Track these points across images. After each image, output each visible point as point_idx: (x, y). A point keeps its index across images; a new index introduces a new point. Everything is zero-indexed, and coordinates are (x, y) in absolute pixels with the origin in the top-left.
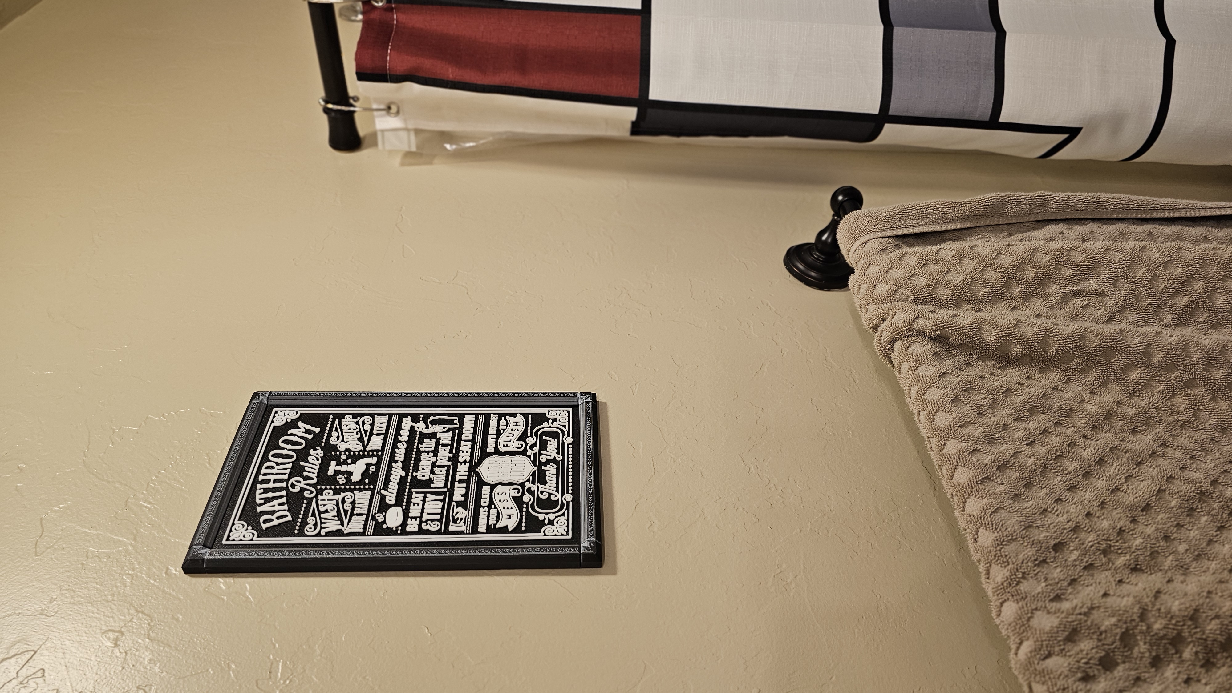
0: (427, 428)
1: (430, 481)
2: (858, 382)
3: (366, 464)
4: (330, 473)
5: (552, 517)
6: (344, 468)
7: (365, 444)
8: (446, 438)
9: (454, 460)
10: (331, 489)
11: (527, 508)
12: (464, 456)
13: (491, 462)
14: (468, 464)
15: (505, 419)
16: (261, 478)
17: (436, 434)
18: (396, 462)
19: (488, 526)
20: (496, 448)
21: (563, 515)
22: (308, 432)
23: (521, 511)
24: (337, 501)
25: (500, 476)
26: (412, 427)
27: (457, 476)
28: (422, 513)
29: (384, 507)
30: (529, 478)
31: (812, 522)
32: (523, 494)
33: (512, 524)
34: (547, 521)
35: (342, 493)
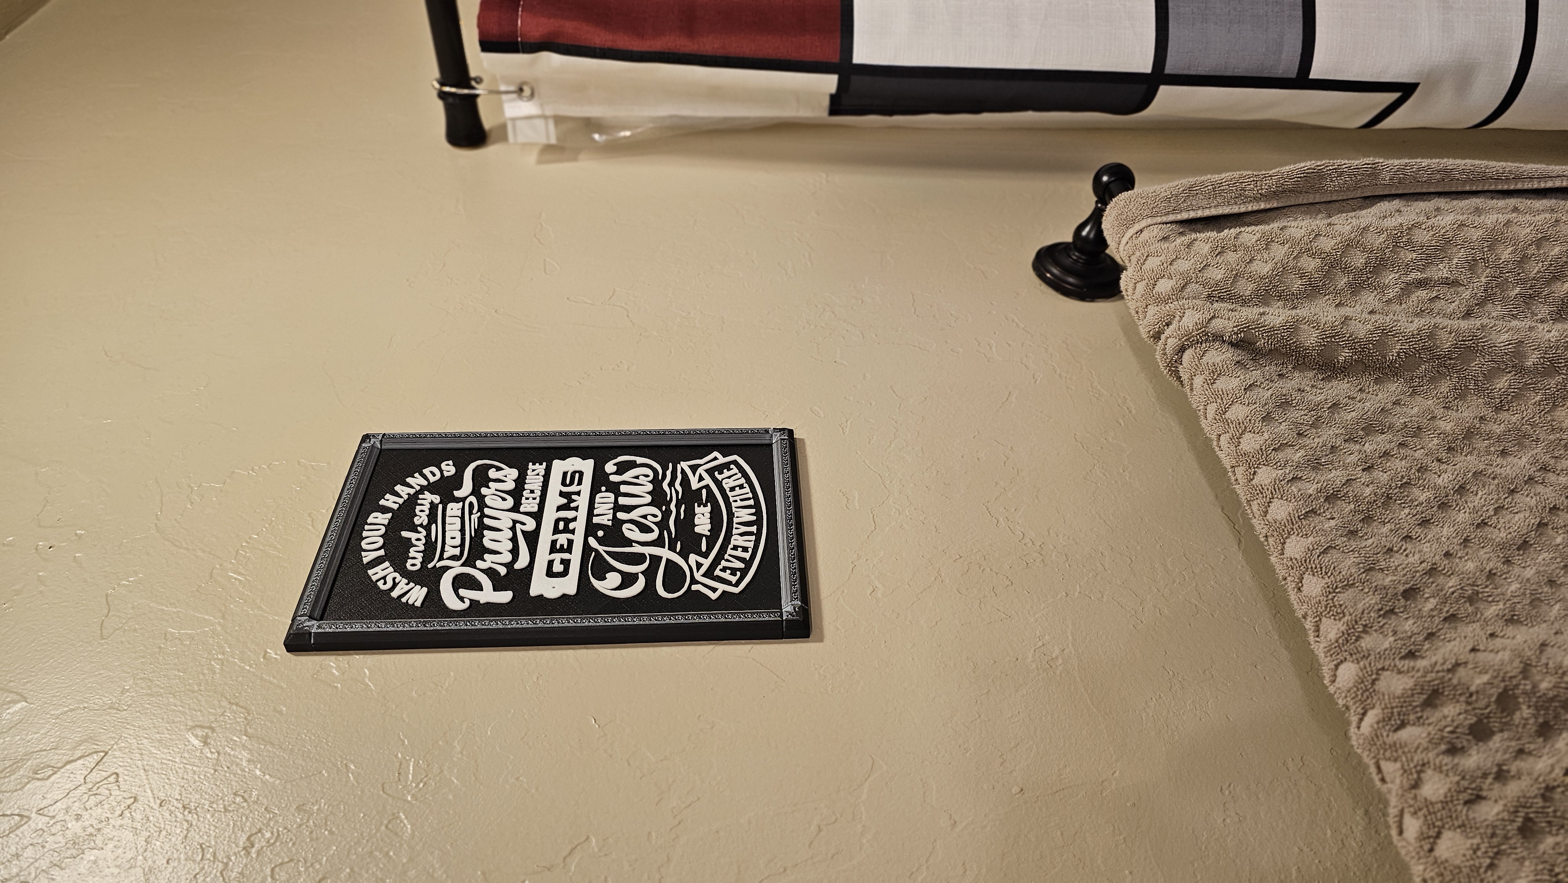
2: (1134, 412)
31: (1082, 583)
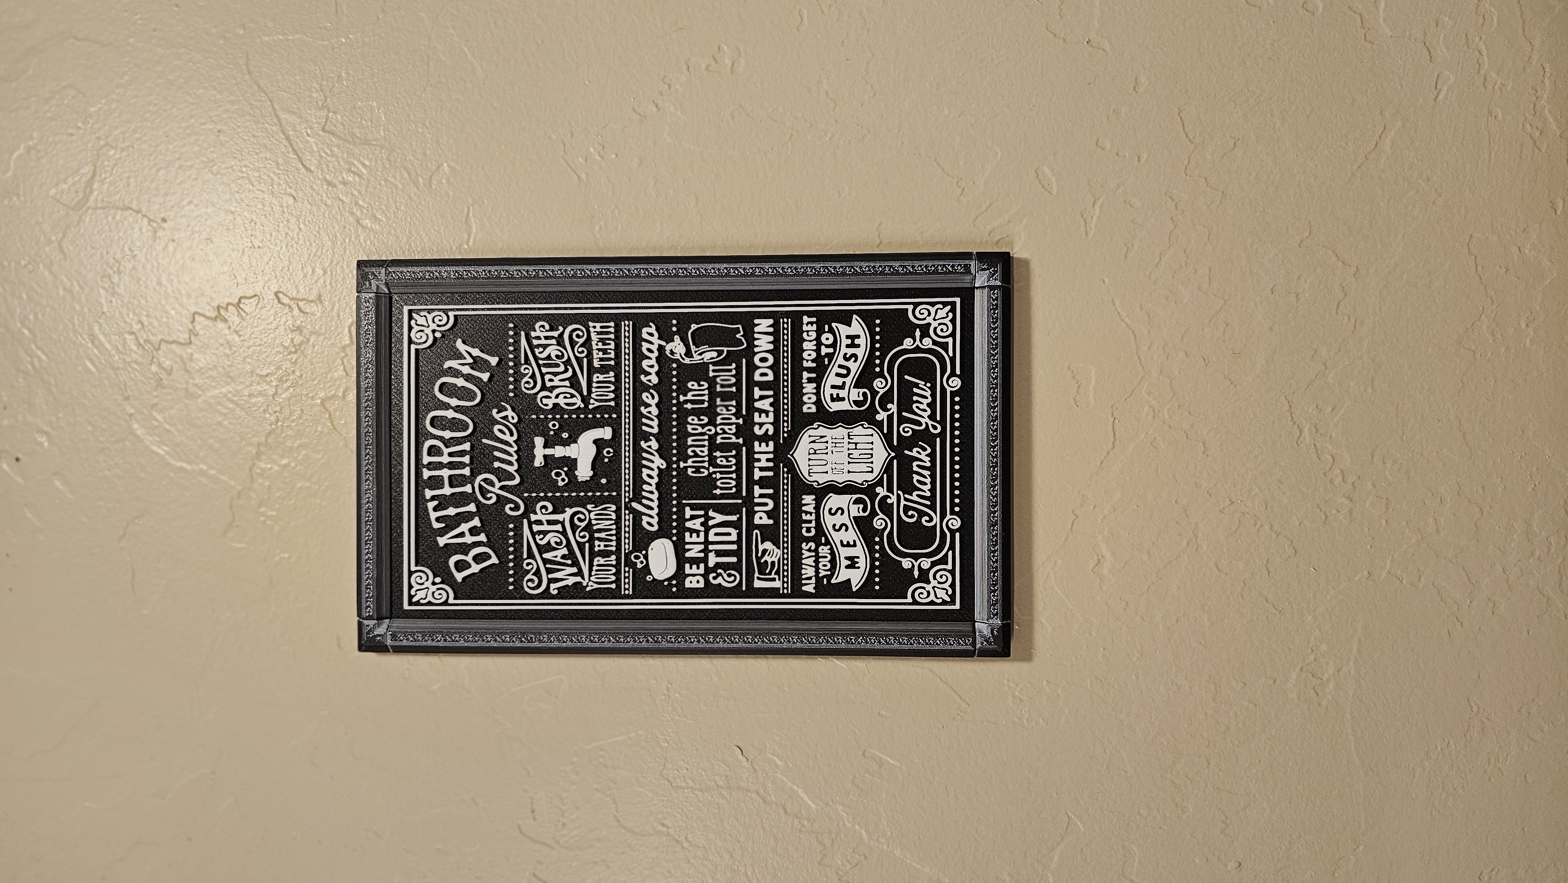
0: (689, 354)
1: (710, 482)
3: (595, 442)
4: (539, 462)
5: (926, 563)
6: (559, 451)
7: (585, 393)
8: (726, 378)
9: (746, 430)
10: (545, 498)
11: (881, 542)
12: (764, 424)
13: (813, 439)
14: (771, 443)
15: (831, 331)
16: (426, 474)
17: (705, 366)
18: (646, 437)
19: (819, 580)
20: (818, 403)
21: (944, 561)
22: (477, 364)
23: (872, 551)
24: (563, 523)
25: (830, 472)
26: (661, 348)
27: (756, 471)
28: (706, 551)
29: (642, 540)
30: (882, 477)
32: (873, 514)
33: (856, 578)
34: (916, 573)
35: (567, 509)
